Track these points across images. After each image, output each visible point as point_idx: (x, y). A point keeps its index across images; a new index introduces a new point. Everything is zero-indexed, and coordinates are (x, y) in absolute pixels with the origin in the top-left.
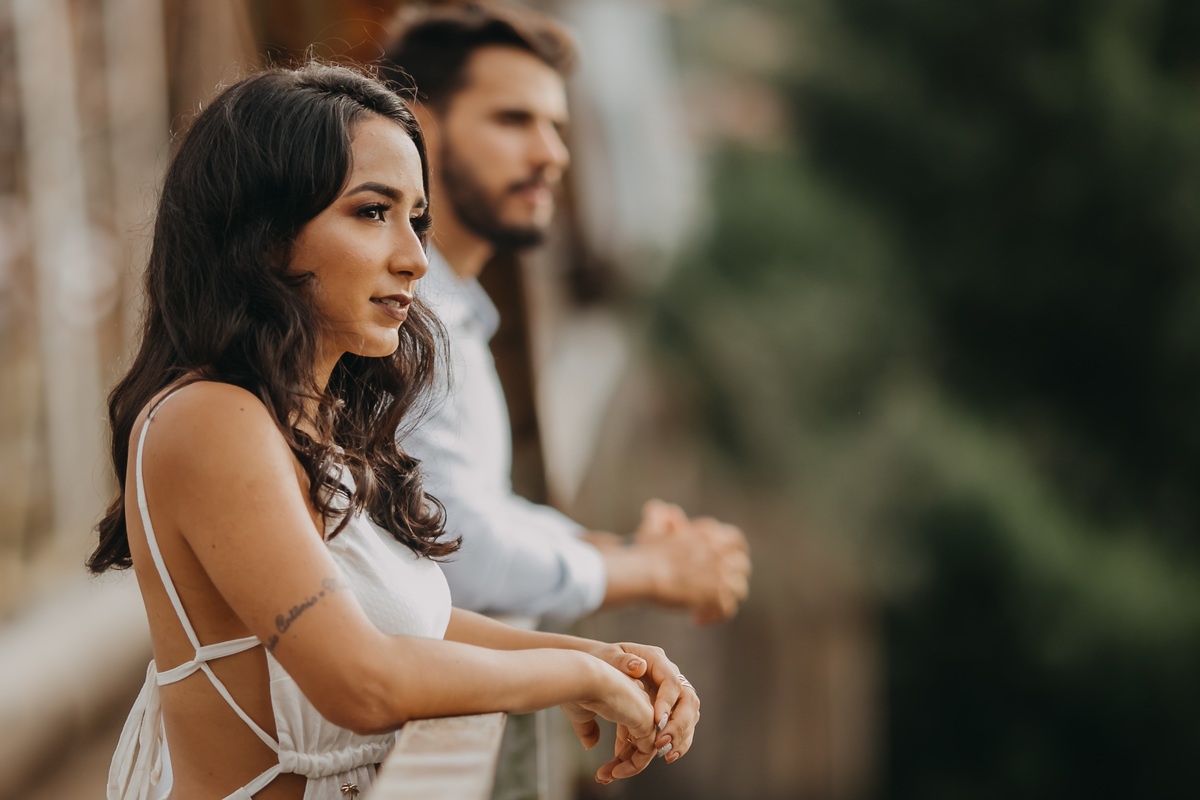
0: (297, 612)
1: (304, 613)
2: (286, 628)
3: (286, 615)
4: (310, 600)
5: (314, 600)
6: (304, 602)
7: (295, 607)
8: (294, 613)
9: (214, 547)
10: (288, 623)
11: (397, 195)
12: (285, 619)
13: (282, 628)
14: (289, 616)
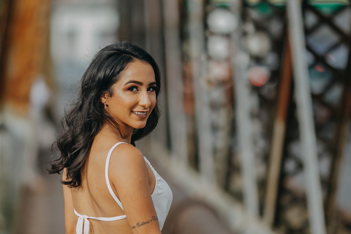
5: (149, 222)
10: (140, 226)
11: (141, 84)
12: (140, 224)
13: (138, 226)
14: (141, 224)
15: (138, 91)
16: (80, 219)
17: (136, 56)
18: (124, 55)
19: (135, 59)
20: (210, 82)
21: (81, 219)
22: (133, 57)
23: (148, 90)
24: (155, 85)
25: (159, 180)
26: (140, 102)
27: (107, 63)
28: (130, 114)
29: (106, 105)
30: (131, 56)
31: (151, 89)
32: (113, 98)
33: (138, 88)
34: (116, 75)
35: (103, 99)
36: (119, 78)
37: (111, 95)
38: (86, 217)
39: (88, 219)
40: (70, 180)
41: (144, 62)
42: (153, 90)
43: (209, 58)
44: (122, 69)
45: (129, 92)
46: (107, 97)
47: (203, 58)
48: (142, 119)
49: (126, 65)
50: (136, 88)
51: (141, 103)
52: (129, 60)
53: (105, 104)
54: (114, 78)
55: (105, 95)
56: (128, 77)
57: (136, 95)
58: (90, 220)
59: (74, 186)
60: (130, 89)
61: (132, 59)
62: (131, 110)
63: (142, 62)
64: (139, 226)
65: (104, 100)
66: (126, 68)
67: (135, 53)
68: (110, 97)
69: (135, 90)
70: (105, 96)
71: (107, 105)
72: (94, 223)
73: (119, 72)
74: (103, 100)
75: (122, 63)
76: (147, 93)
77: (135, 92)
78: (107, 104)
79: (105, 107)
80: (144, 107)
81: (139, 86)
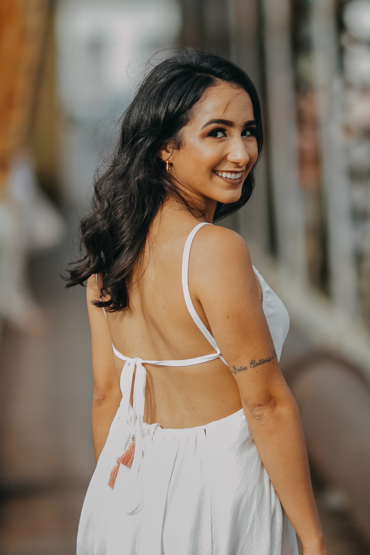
10: (256, 365)
11: (230, 124)
13: (252, 366)
14: (259, 362)
15: (226, 136)
16: (127, 364)
17: (220, 76)
18: (198, 74)
19: (218, 80)
20: (347, 129)
21: (129, 364)
22: (214, 77)
23: (243, 134)
24: (254, 126)
25: (268, 292)
26: (229, 155)
27: (171, 91)
28: (211, 178)
29: (168, 164)
30: (211, 76)
31: (248, 133)
32: (182, 151)
33: (226, 132)
34: (186, 110)
35: (164, 152)
36: (192, 115)
37: (179, 146)
38: (139, 361)
39: (143, 364)
40: (108, 298)
41: (234, 85)
42: (252, 134)
43: (347, 85)
44: (196, 100)
45: (209, 140)
46: (171, 150)
47: (337, 85)
48: (233, 185)
49: (202, 93)
50: (223, 131)
51: (230, 158)
52: (207, 83)
53: (167, 162)
54: (184, 116)
55: (168, 146)
56: (208, 113)
57: (222, 145)
58: (146, 366)
59: (117, 308)
60: (213, 134)
61: (212, 81)
62: (214, 170)
63: (231, 86)
64: (254, 366)
65: (165, 156)
66: (203, 97)
67: (217, 70)
68: (178, 151)
69: (220, 135)
70: (168, 148)
71: (171, 164)
72: (153, 370)
73: (190, 106)
74: (163, 155)
75: (195, 89)
76: (241, 140)
77: (221, 139)
78: (171, 162)
79: (167, 168)
80: (237, 164)
81: (227, 128)
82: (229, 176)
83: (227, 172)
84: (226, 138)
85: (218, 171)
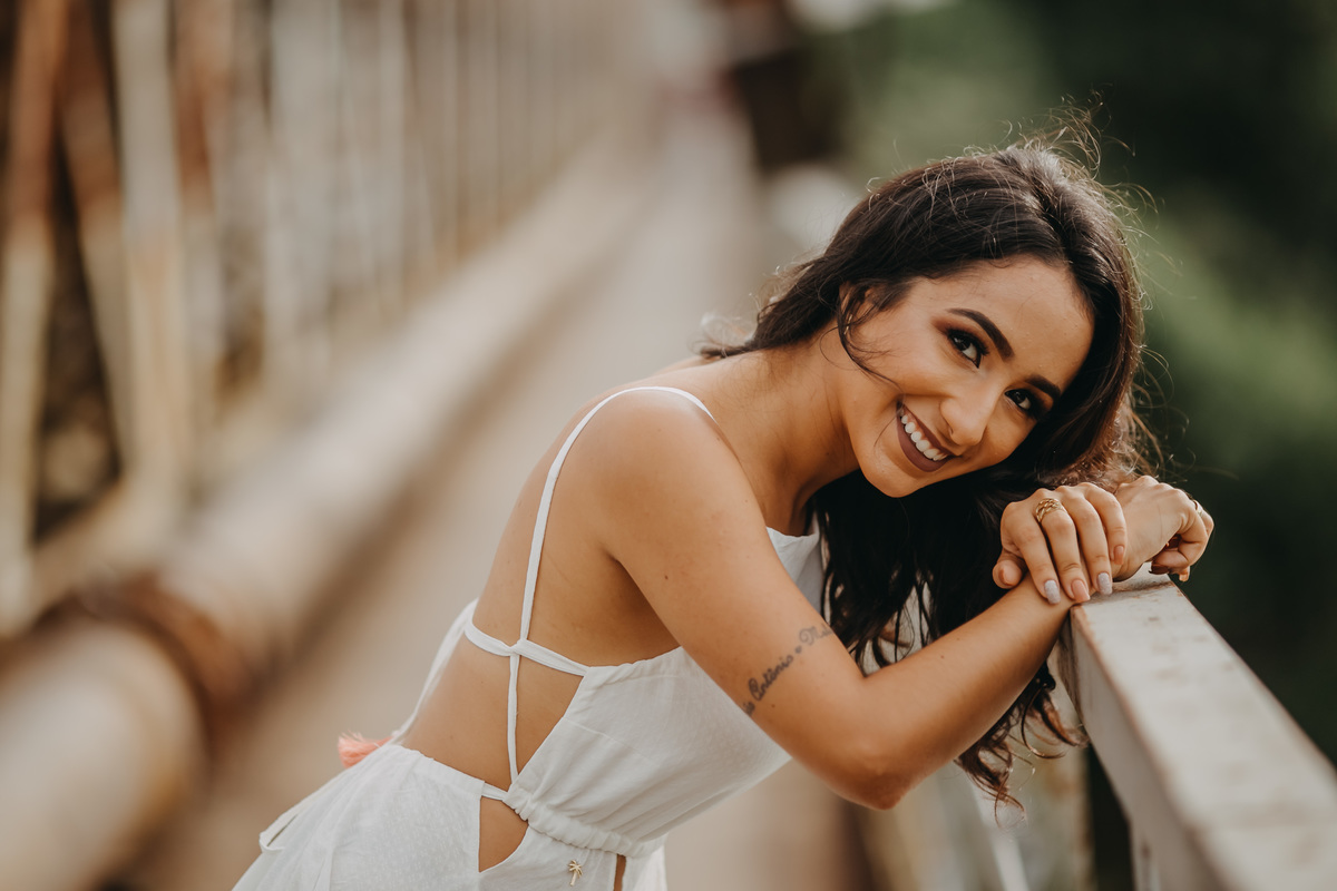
0: (772, 676)
1: (779, 677)
2: (762, 695)
3: (761, 681)
4: (785, 660)
5: (790, 658)
6: (779, 663)
7: (769, 670)
8: (769, 678)
9: (666, 578)
11: (1005, 349)
12: (759, 686)
15: (978, 366)
19: (1062, 260)
23: (1013, 393)
24: (1047, 399)
30: (1059, 245)
31: (1025, 404)
32: (883, 317)
33: (985, 358)
42: (1028, 413)
45: (943, 342)
46: (868, 302)
49: (1017, 253)
50: (982, 350)
51: (948, 408)
55: (872, 290)
56: (984, 296)
57: (957, 371)
60: (958, 337)
61: (1054, 252)
62: (900, 401)
63: (1073, 293)
66: (1005, 261)
68: (877, 311)
69: (970, 352)
76: (1000, 399)
77: (963, 361)
80: (946, 429)
81: (994, 354)
82: (917, 436)
83: (920, 425)
84: (974, 368)
85: (907, 410)
